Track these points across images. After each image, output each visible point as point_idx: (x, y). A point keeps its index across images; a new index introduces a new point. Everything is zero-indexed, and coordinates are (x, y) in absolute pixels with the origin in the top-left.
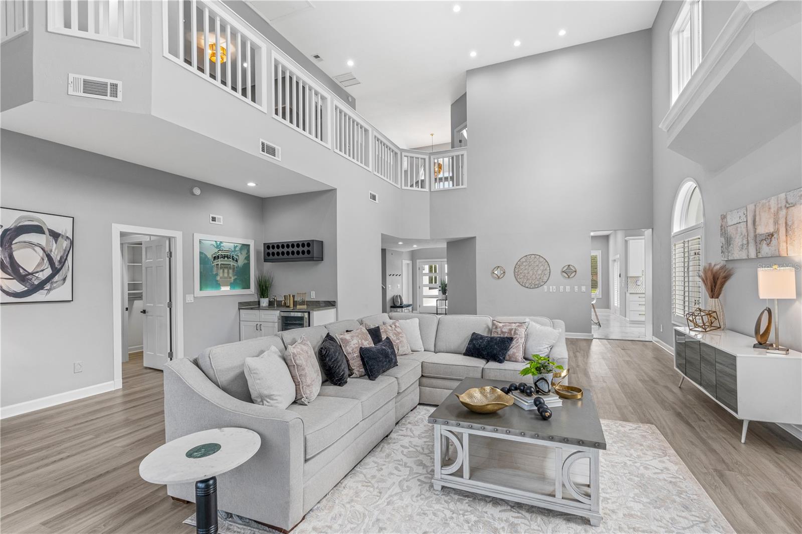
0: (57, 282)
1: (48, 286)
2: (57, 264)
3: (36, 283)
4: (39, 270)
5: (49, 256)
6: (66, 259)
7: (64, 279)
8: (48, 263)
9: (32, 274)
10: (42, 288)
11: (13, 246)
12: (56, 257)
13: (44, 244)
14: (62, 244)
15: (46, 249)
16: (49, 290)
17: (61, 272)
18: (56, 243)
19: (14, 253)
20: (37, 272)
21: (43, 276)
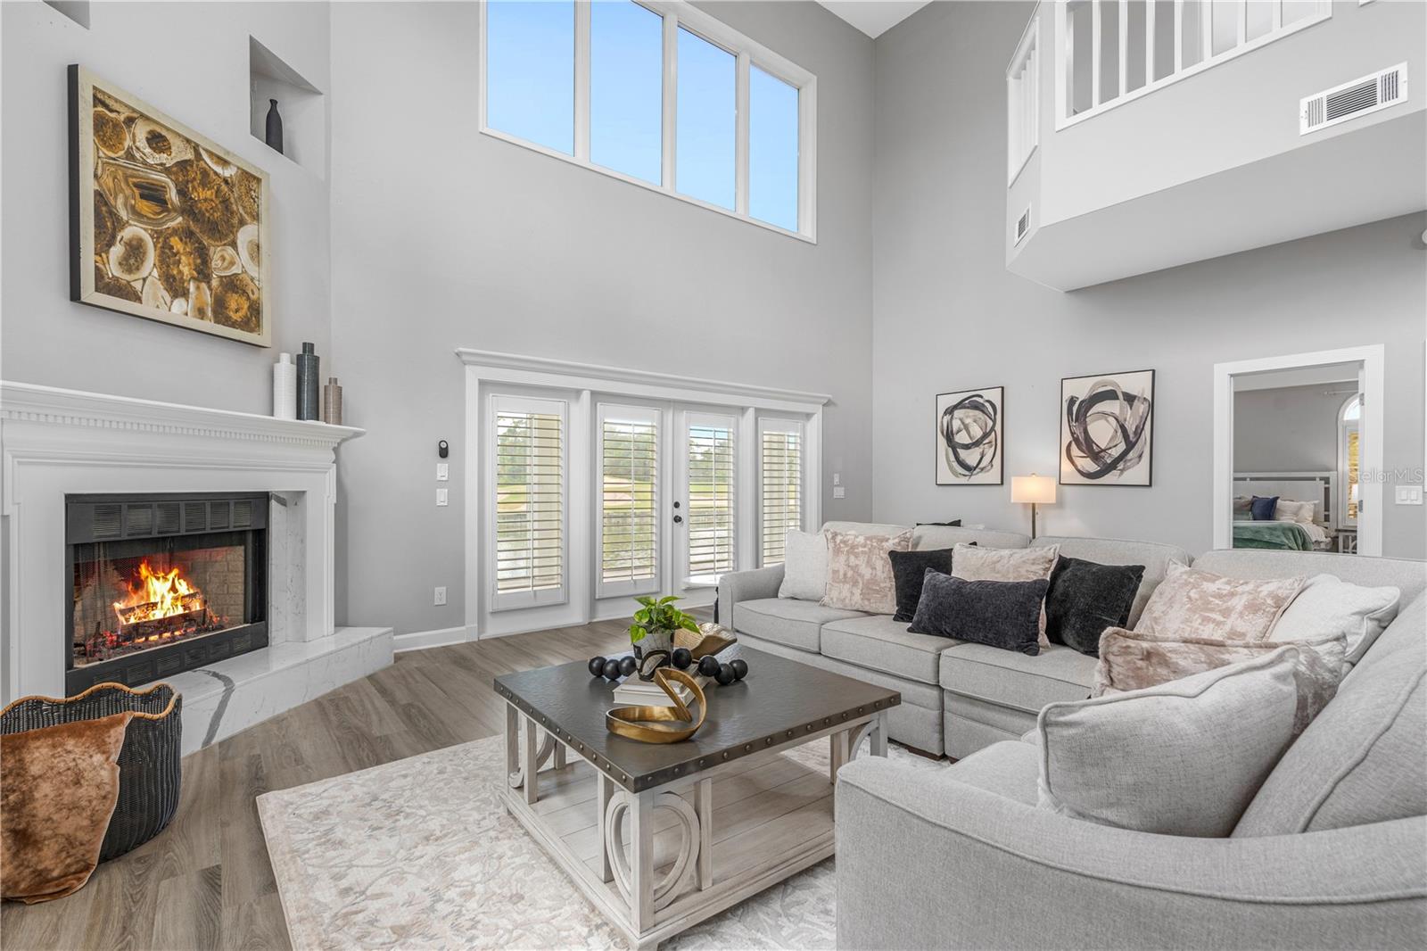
0: (1131, 460)
1: (1121, 466)
2: (1131, 436)
3: (1109, 461)
4: (1111, 445)
5: (1123, 427)
6: (1143, 429)
7: (1140, 456)
8: (1121, 436)
9: (1104, 451)
10: (1115, 468)
11: (1087, 420)
12: (1131, 429)
13: (1117, 412)
14: (1139, 407)
15: (1120, 419)
16: (1122, 471)
17: (1136, 447)
18: (1131, 408)
19: (1089, 428)
20: (1110, 448)
21: (1116, 452)
